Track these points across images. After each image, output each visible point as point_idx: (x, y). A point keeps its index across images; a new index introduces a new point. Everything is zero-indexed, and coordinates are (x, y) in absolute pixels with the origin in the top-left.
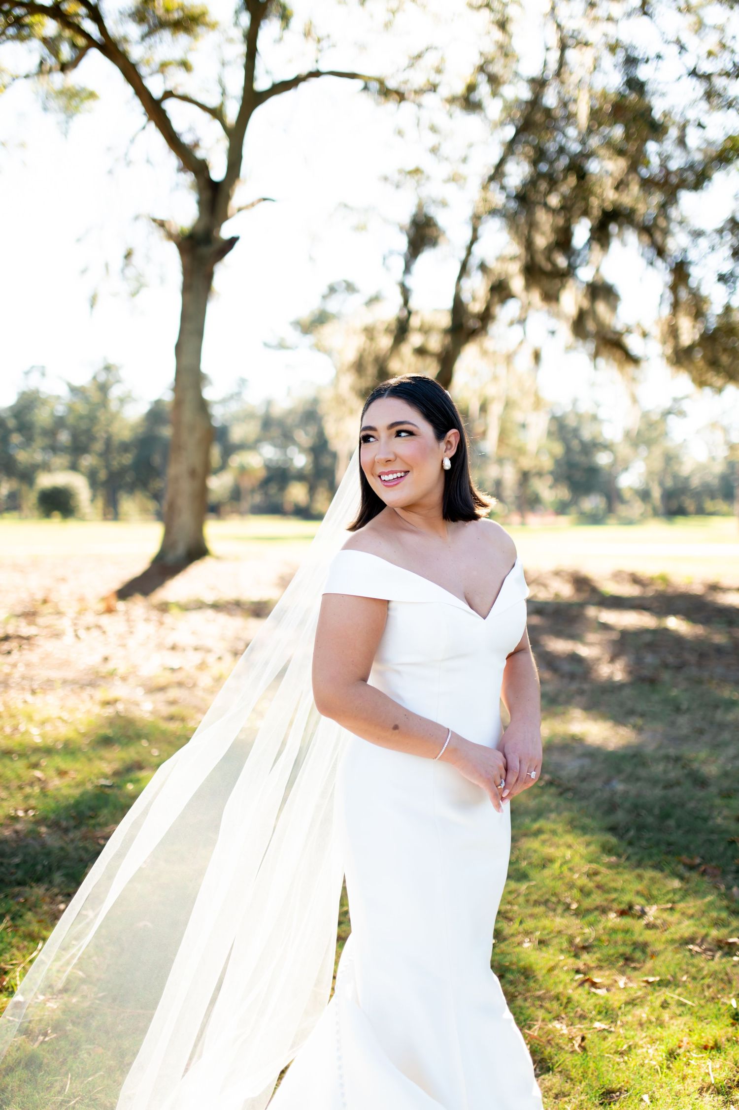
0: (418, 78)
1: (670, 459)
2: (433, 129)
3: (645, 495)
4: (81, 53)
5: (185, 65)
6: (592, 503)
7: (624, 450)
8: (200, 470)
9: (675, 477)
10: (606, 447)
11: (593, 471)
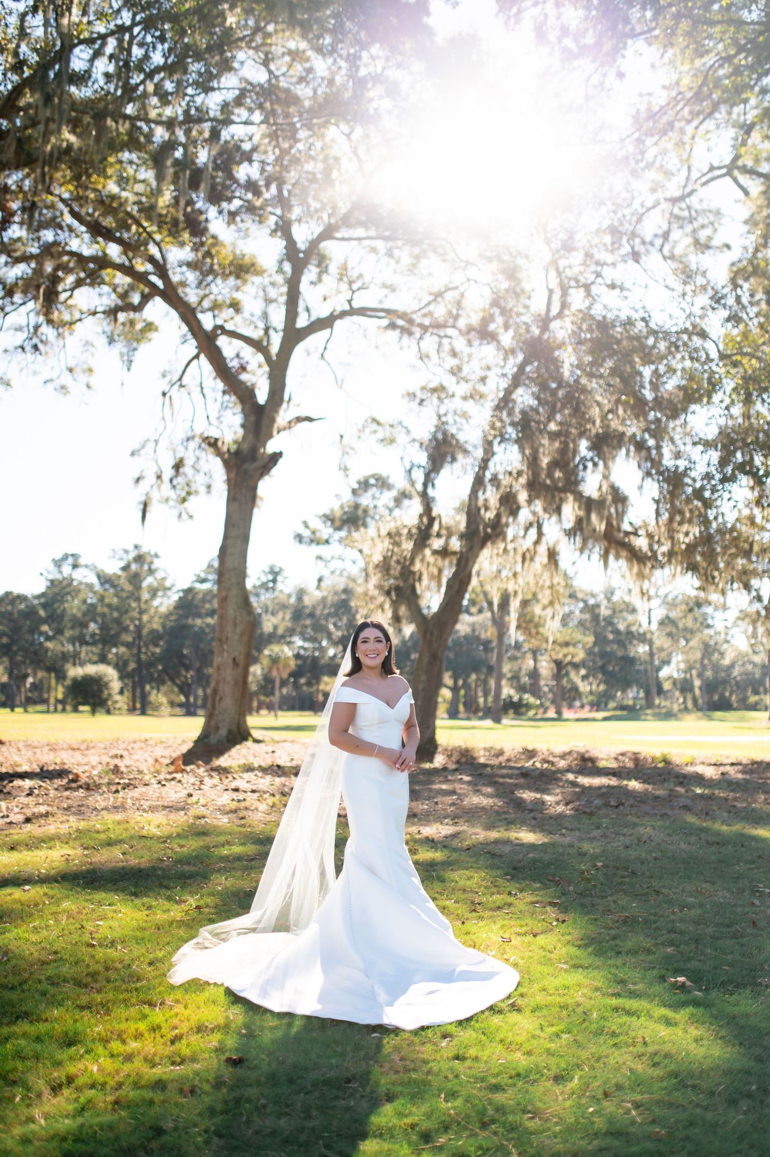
0: (440, 311)
1: (708, 649)
2: (454, 354)
3: (685, 687)
4: (145, 298)
5: (235, 306)
6: (632, 695)
7: (660, 640)
8: (241, 660)
9: (716, 667)
10: (643, 638)
11: (630, 661)
